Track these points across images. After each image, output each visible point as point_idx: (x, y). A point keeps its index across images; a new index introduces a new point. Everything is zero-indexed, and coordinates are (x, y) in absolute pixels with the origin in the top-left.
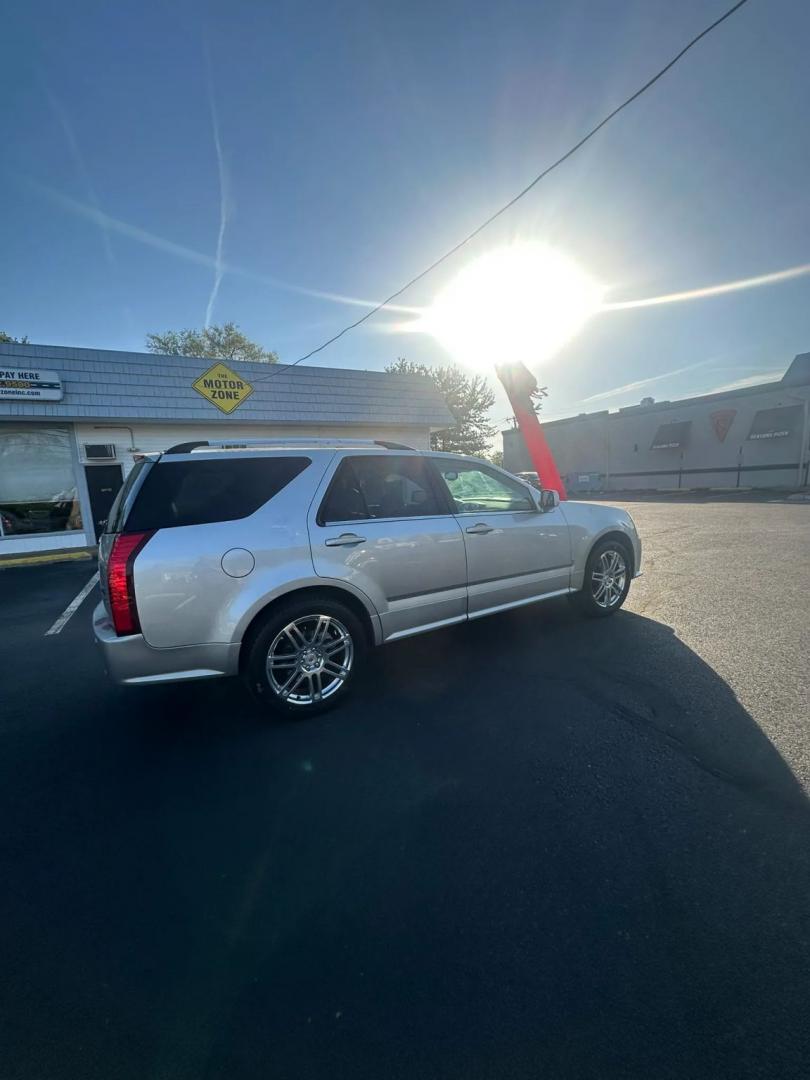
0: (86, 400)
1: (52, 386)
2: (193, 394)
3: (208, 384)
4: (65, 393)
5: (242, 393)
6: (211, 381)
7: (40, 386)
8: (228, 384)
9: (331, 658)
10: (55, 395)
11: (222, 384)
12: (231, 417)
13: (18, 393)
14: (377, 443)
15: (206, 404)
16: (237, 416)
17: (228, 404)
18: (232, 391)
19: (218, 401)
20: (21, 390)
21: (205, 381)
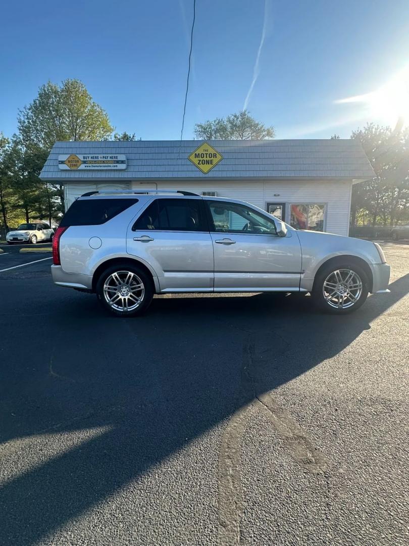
0: (136, 169)
1: (122, 162)
2: (189, 163)
3: (196, 156)
4: (128, 165)
5: (215, 161)
6: (199, 154)
7: (118, 162)
8: (208, 155)
9: (133, 293)
10: (123, 166)
11: (205, 155)
12: (206, 176)
13: (109, 166)
14: (178, 192)
15: (194, 168)
16: (210, 175)
17: (206, 168)
18: (211, 159)
19: (201, 166)
20: (110, 165)
21: (196, 154)
